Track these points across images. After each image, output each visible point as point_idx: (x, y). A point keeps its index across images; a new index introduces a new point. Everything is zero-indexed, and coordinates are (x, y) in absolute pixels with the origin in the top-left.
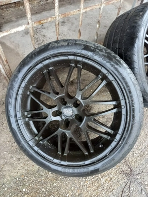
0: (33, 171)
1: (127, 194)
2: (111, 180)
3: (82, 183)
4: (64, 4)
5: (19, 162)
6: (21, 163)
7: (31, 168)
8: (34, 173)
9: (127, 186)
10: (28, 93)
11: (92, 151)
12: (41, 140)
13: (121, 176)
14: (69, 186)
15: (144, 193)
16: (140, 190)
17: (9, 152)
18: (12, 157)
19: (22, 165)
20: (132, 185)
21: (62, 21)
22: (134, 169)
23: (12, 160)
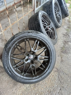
0: (25, 90)
1: (60, 77)
2: (53, 76)
3: (45, 83)
4: (2, 19)
5: (17, 90)
6: (18, 90)
7: (23, 89)
9: (59, 75)
11: (44, 67)
12: (24, 74)
13: (56, 73)
14: (41, 87)
15: (65, 74)
16: (63, 74)
17: (10, 89)
18: (13, 90)
19: (18, 91)
20: (60, 74)
21: (5, 26)
22: (58, 68)
23: (13, 91)
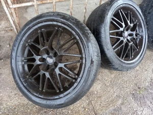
0: (23, 104)
5: (15, 96)
8: (23, 105)
10: (27, 45)
12: (30, 79)
17: (10, 88)
18: (12, 92)
19: (17, 98)
